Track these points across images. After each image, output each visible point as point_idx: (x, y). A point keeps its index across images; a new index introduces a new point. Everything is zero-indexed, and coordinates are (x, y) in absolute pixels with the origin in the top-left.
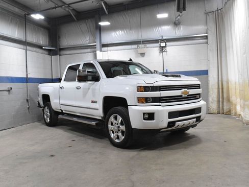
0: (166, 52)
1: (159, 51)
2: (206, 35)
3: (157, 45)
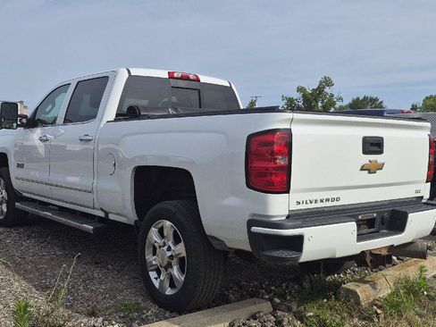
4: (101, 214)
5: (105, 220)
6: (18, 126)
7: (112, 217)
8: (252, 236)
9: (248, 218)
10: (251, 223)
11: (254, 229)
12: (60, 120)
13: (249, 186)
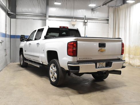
0: (87, 25)
1: (83, 24)
2: (108, 19)
3: (83, 21)
4: (42, 63)
5: (42, 64)
6: (25, 41)
7: (44, 64)
8: (68, 66)
9: (67, 62)
10: (68, 63)
11: (69, 65)
12: (34, 39)
13: (68, 55)
